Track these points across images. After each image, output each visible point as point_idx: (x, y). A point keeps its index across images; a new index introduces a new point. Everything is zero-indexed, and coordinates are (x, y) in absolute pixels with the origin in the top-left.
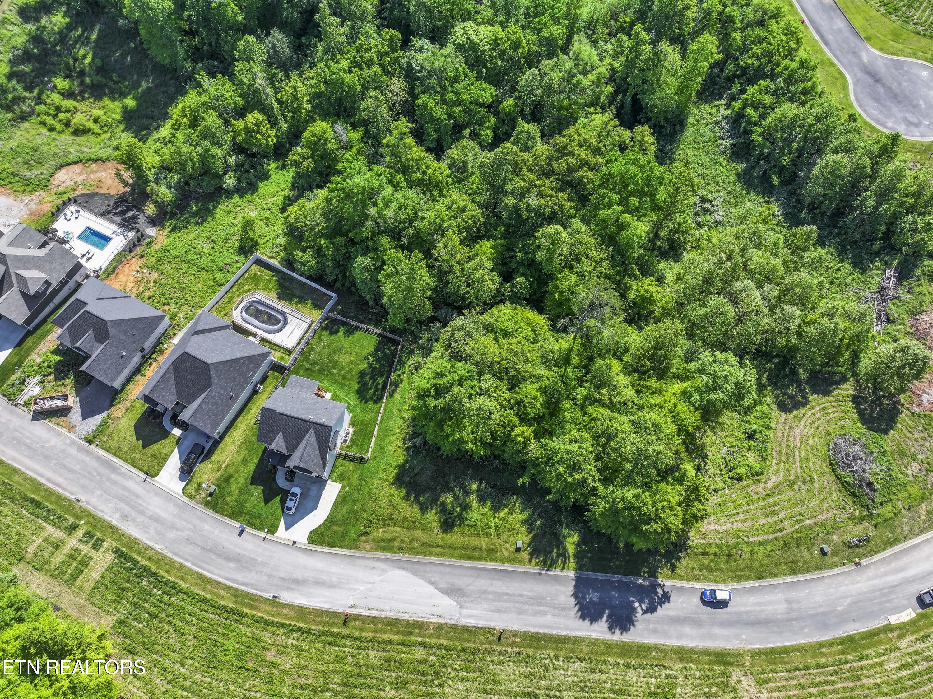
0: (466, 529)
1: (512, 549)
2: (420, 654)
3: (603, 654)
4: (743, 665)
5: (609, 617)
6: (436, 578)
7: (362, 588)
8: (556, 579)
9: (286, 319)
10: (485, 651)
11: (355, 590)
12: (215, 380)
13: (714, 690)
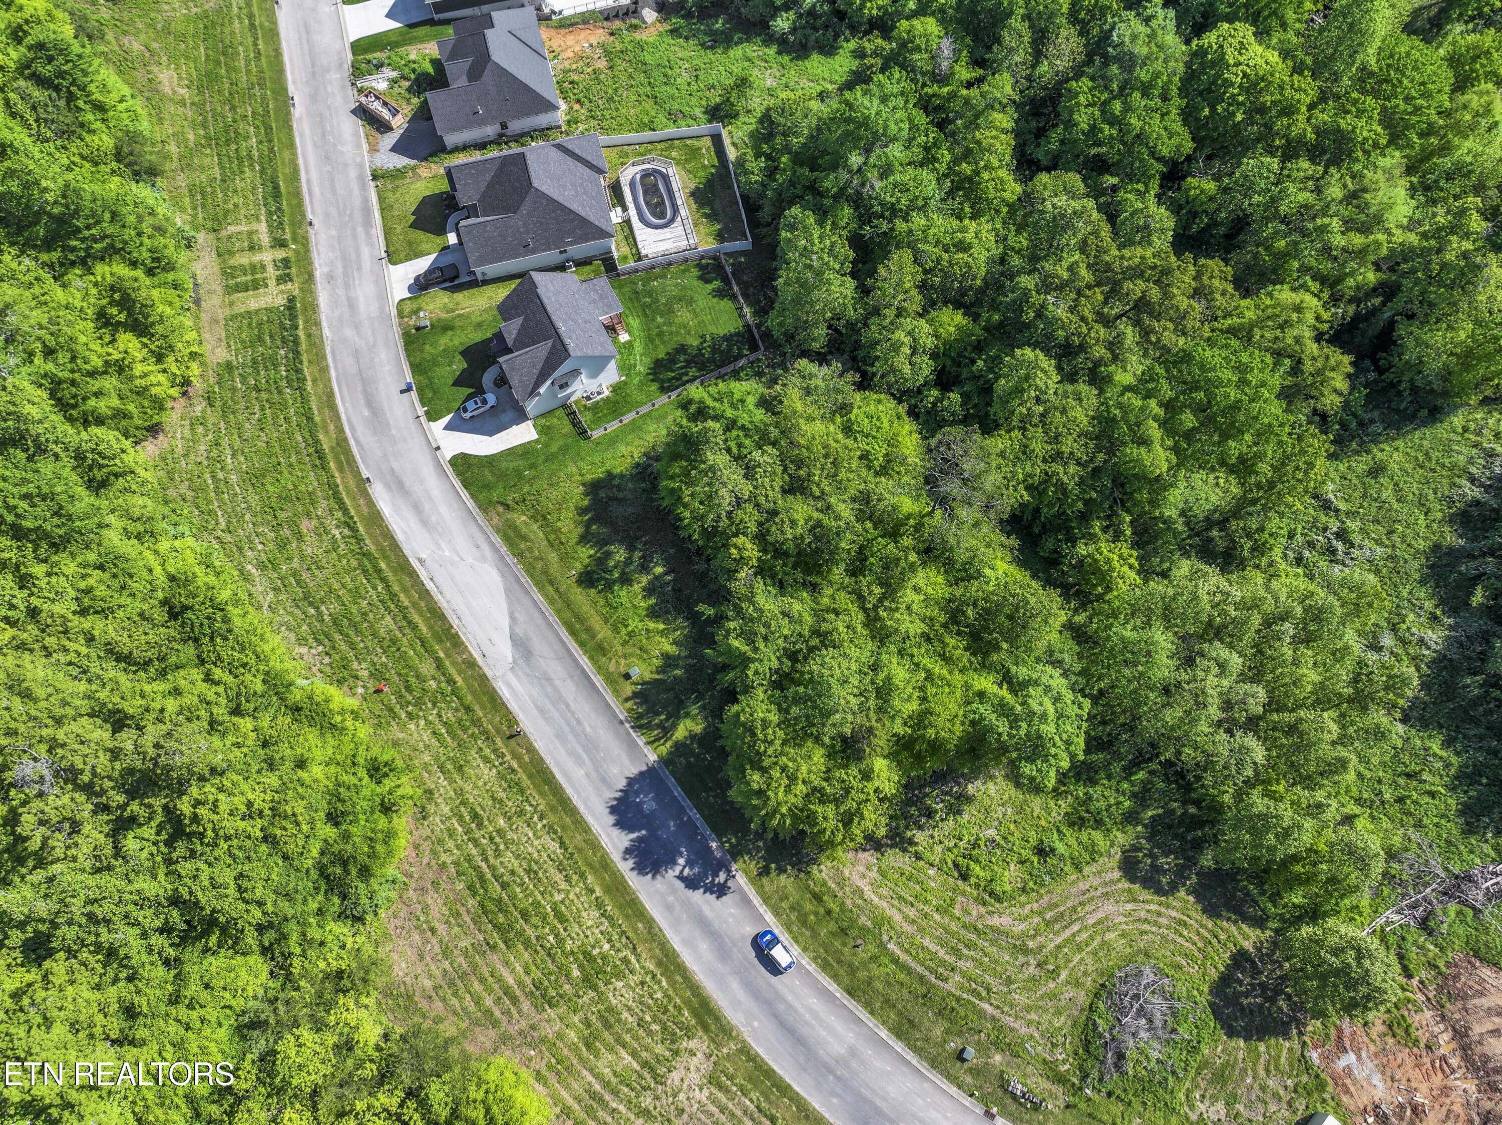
0: (602, 602)
1: (622, 670)
2: (427, 668)
3: (589, 865)
4: (719, 1046)
5: (640, 840)
6: (521, 617)
7: (447, 553)
8: (632, 745)
9: (672, 220)
10: (485, 732)
11: (440, 548)
12: (524, 210)
13: (655, 1027)
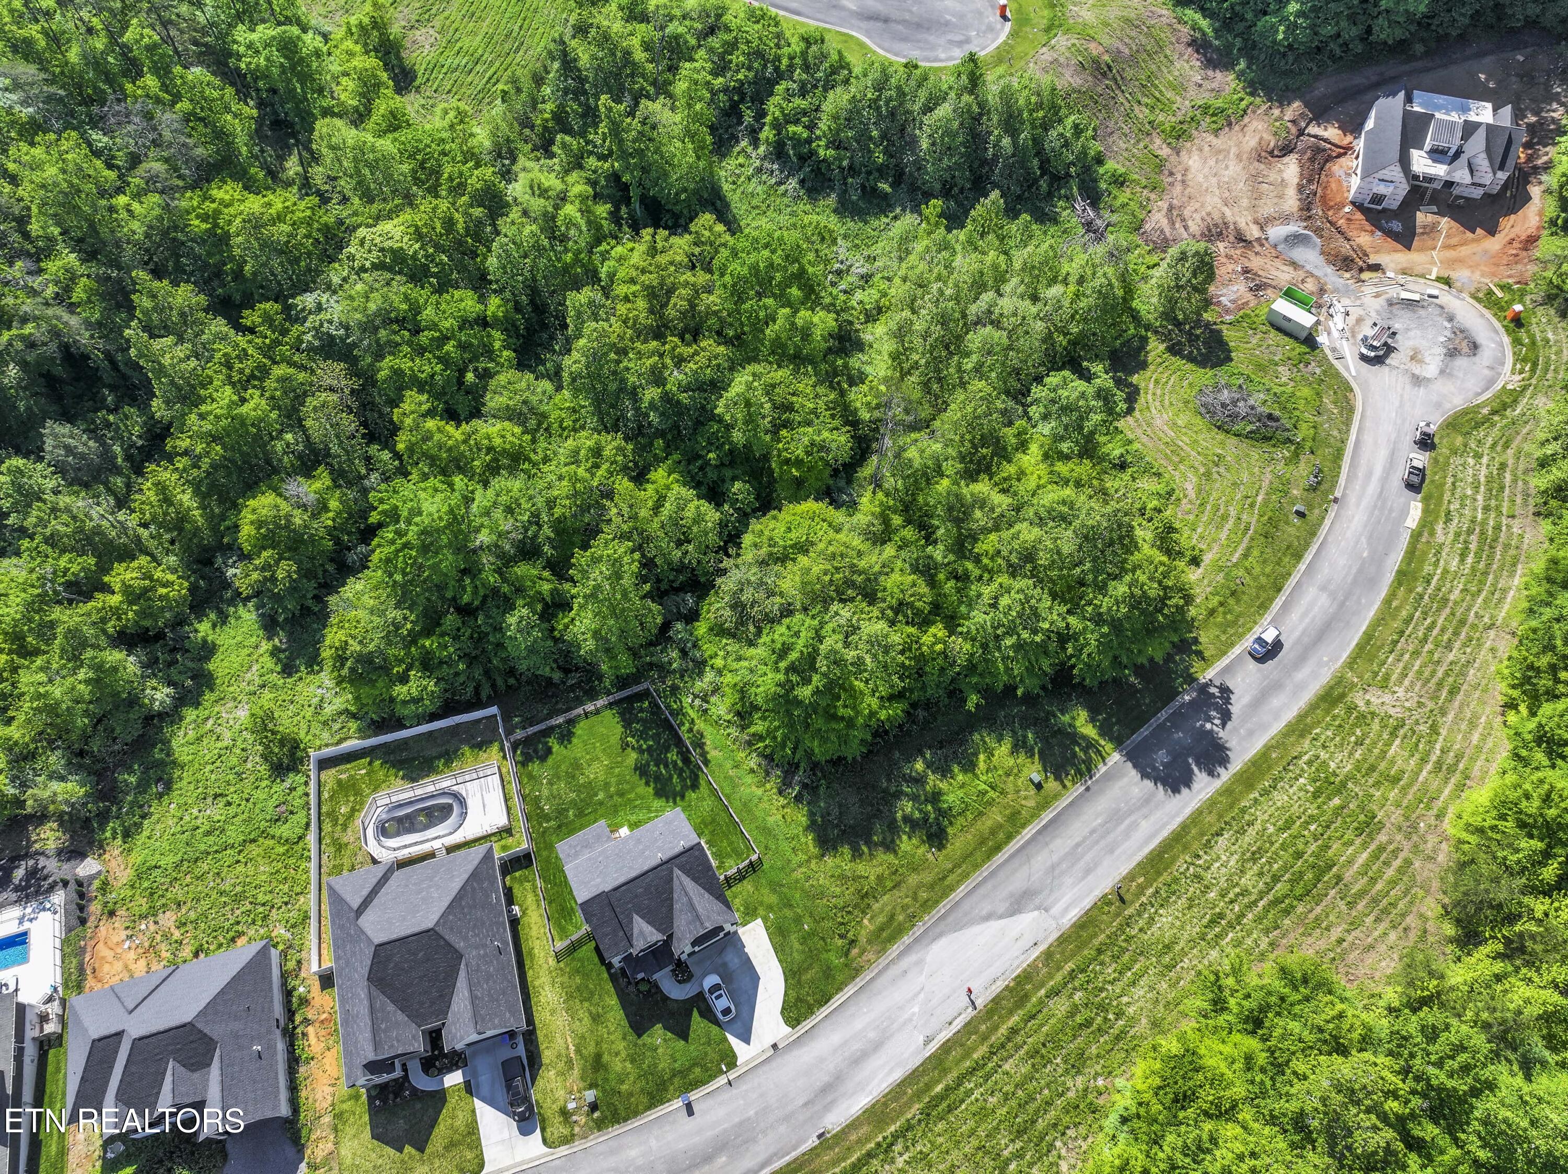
0: (961, 821)
1: (1032, 791)
2: (1060, 1007)
3: (1231, 807)
4: (1353, 685)
5: (1198, 764)
6: (986, 908)
7: (916, 1009)
8: (1107, 777)
9: (456, 796)
10: (1121, 929)
11: (910, 1020)
12: (460, 945)
13: (1358, 732)
